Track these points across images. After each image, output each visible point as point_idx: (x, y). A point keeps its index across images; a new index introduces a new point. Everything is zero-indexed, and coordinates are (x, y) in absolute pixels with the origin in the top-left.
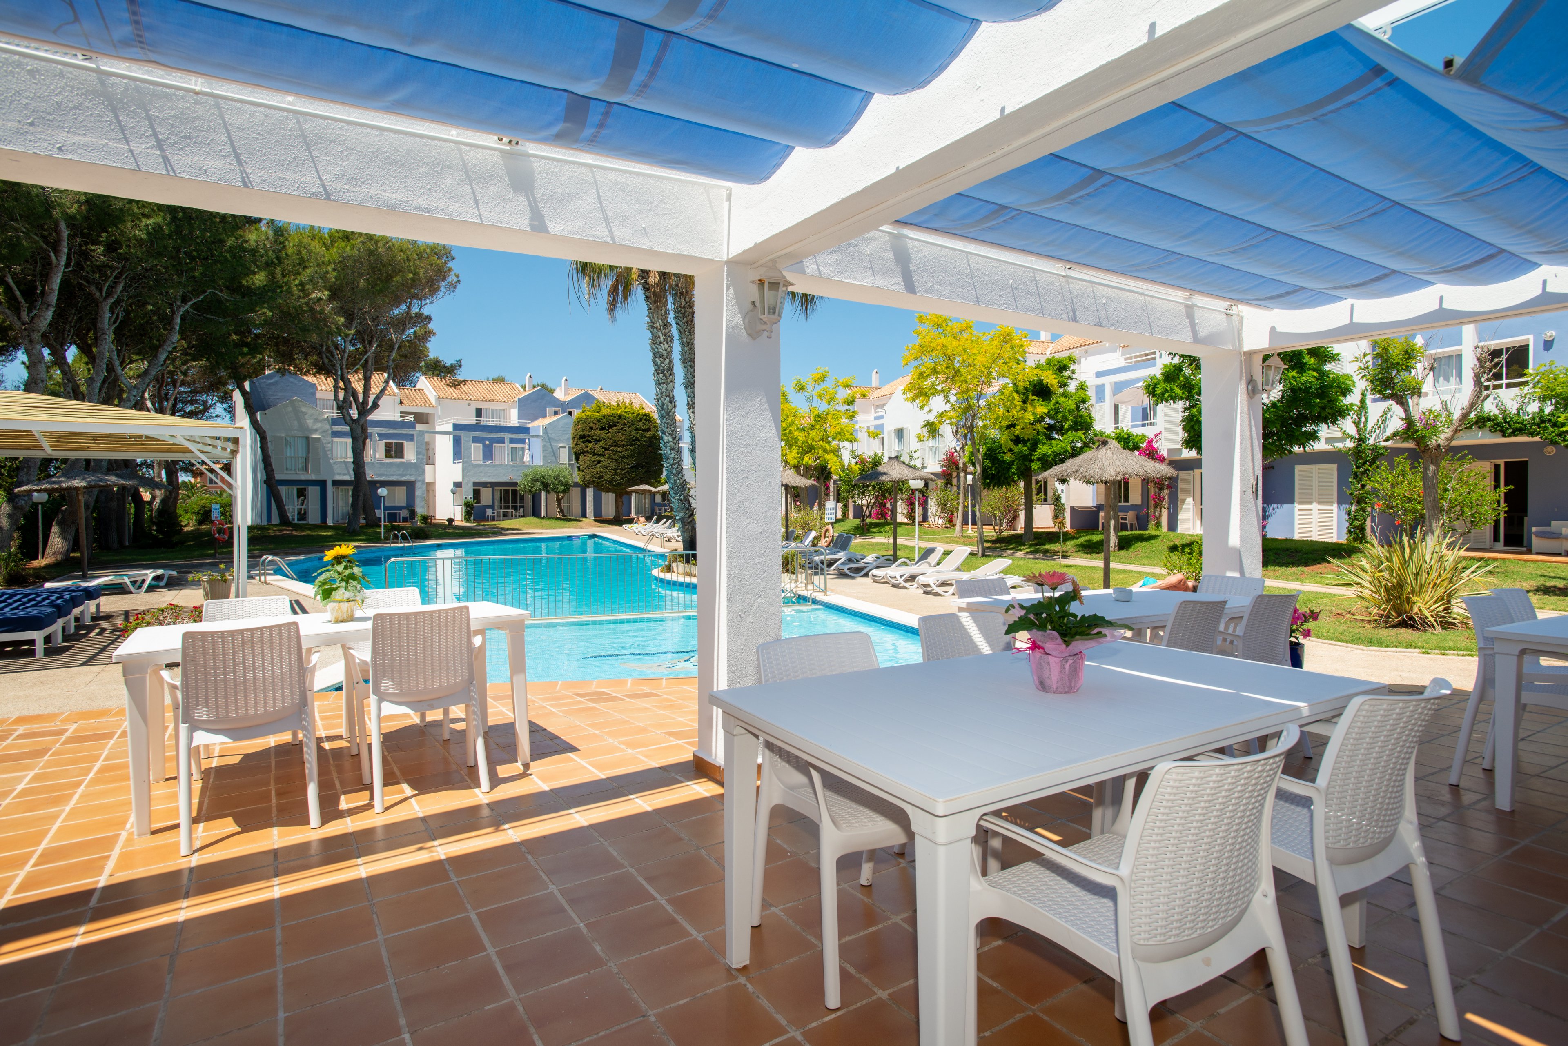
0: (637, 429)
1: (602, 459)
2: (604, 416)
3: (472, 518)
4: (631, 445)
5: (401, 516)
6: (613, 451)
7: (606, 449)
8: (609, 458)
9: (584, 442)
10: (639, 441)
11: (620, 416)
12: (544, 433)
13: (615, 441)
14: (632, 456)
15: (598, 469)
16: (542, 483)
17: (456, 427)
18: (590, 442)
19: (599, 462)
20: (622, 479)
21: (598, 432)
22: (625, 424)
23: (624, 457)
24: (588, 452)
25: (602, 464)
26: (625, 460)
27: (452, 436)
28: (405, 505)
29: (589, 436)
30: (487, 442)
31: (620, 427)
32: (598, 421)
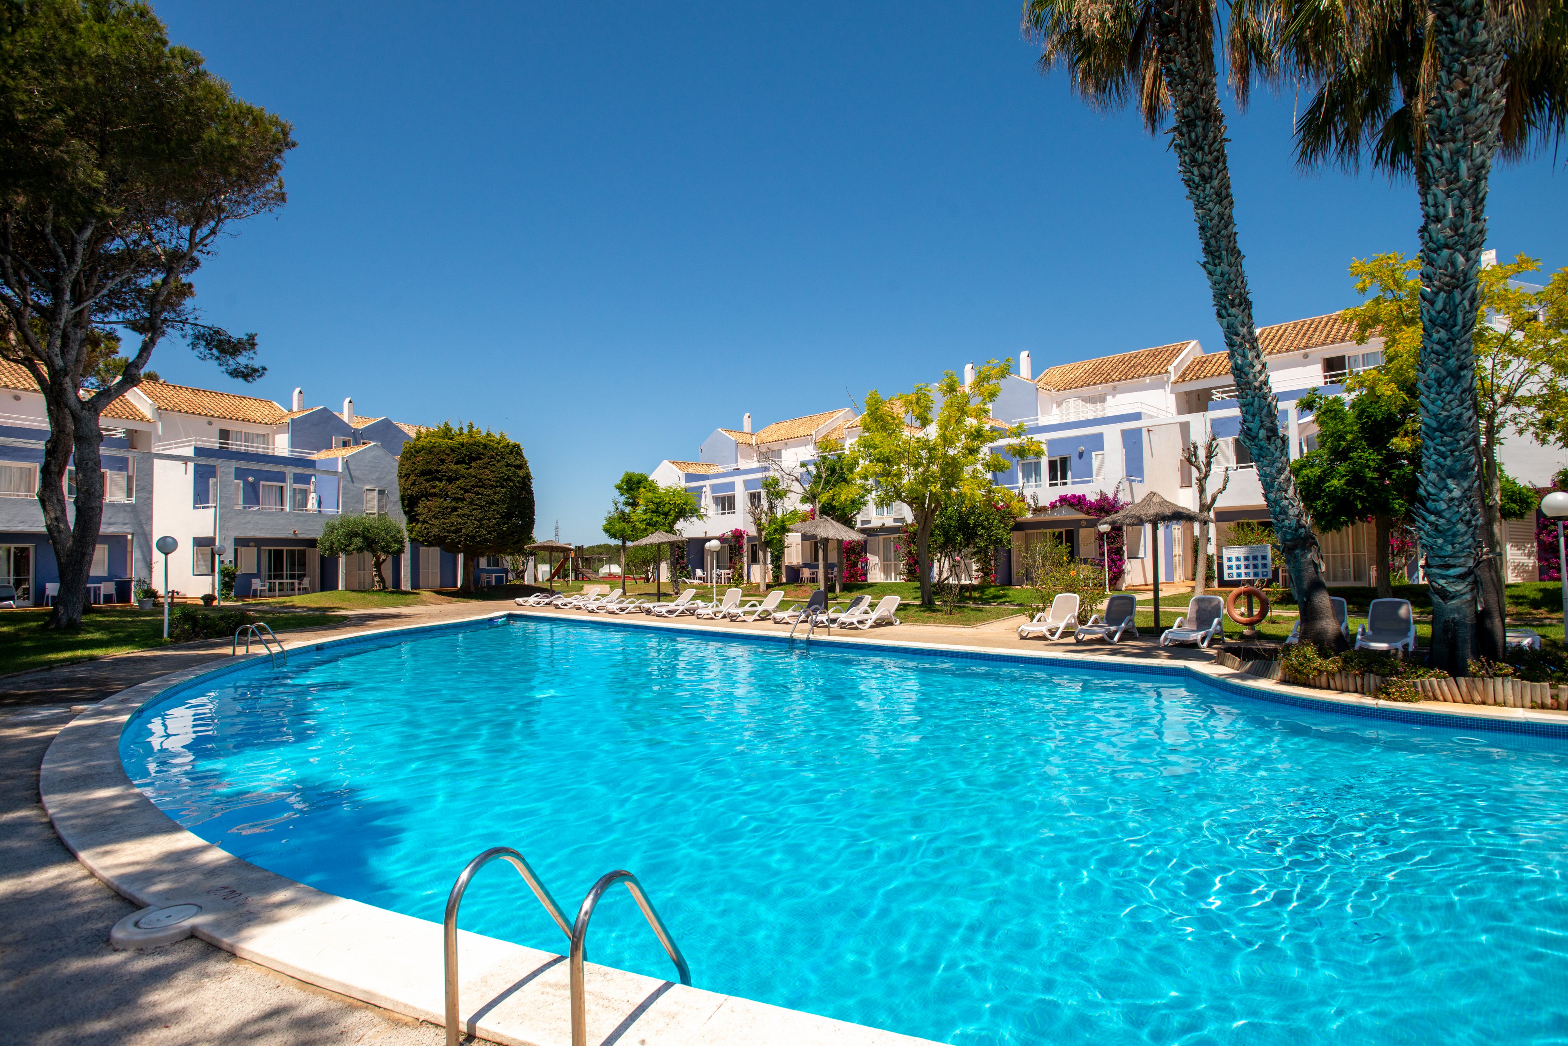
0: (508, 465)
1: (461, 505)
2: (462, 445)
3: (232, 594)
4: (503, 487)
5: (102, 593)
6: (477, 494)
7: (466, 491)
8: (471, 503)
9: (428, 481)
10: (512, 481)
11: (485, 446)
12: (343, 469)
13: (480, 480)
14: (503, 502)
15: (453, 518)
16: (365, 538)
17: (199, 451)
18: (441, 480)
19: (455, 509)
20: (489, 533)
21: (453, 467)
22: (492, 457)
23: (492, 503)
24: (435, 495)
25: (460, 511)
26: (494, 507)
27: (191, 465)
28: (106, 574)
29: (438, 471)
30: (251, 479)
31: (487, 460)
32: (452, 450)
